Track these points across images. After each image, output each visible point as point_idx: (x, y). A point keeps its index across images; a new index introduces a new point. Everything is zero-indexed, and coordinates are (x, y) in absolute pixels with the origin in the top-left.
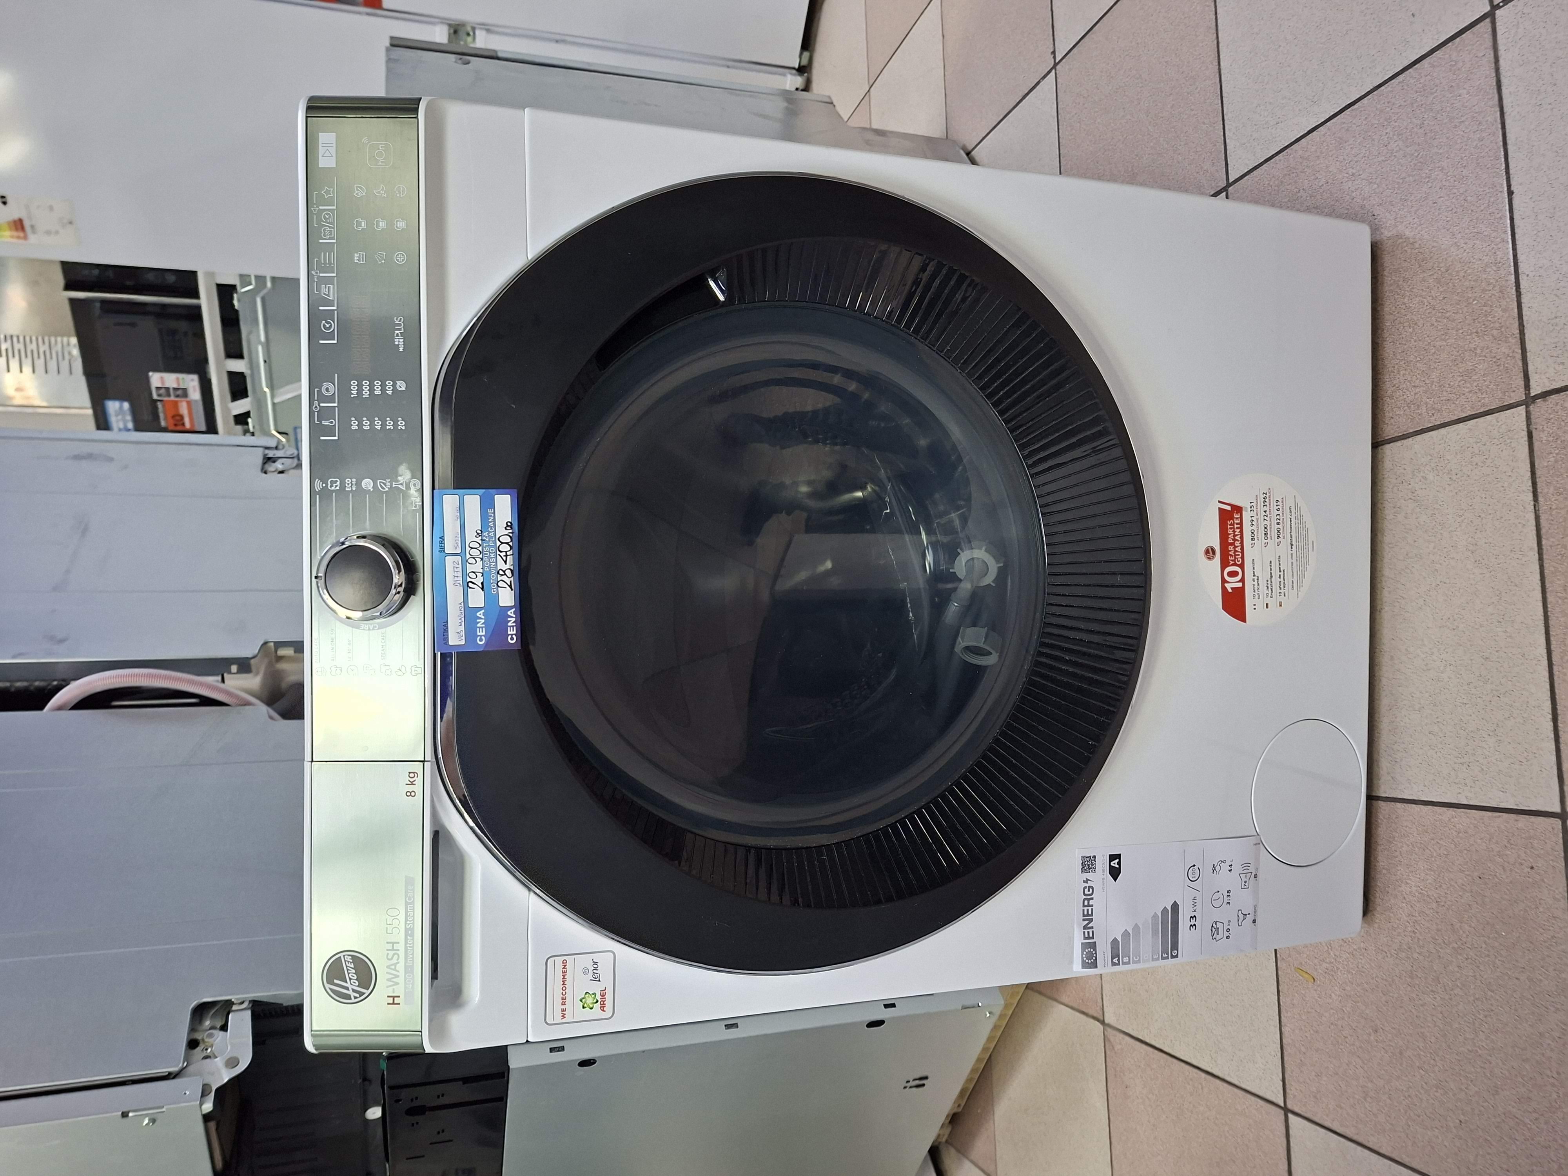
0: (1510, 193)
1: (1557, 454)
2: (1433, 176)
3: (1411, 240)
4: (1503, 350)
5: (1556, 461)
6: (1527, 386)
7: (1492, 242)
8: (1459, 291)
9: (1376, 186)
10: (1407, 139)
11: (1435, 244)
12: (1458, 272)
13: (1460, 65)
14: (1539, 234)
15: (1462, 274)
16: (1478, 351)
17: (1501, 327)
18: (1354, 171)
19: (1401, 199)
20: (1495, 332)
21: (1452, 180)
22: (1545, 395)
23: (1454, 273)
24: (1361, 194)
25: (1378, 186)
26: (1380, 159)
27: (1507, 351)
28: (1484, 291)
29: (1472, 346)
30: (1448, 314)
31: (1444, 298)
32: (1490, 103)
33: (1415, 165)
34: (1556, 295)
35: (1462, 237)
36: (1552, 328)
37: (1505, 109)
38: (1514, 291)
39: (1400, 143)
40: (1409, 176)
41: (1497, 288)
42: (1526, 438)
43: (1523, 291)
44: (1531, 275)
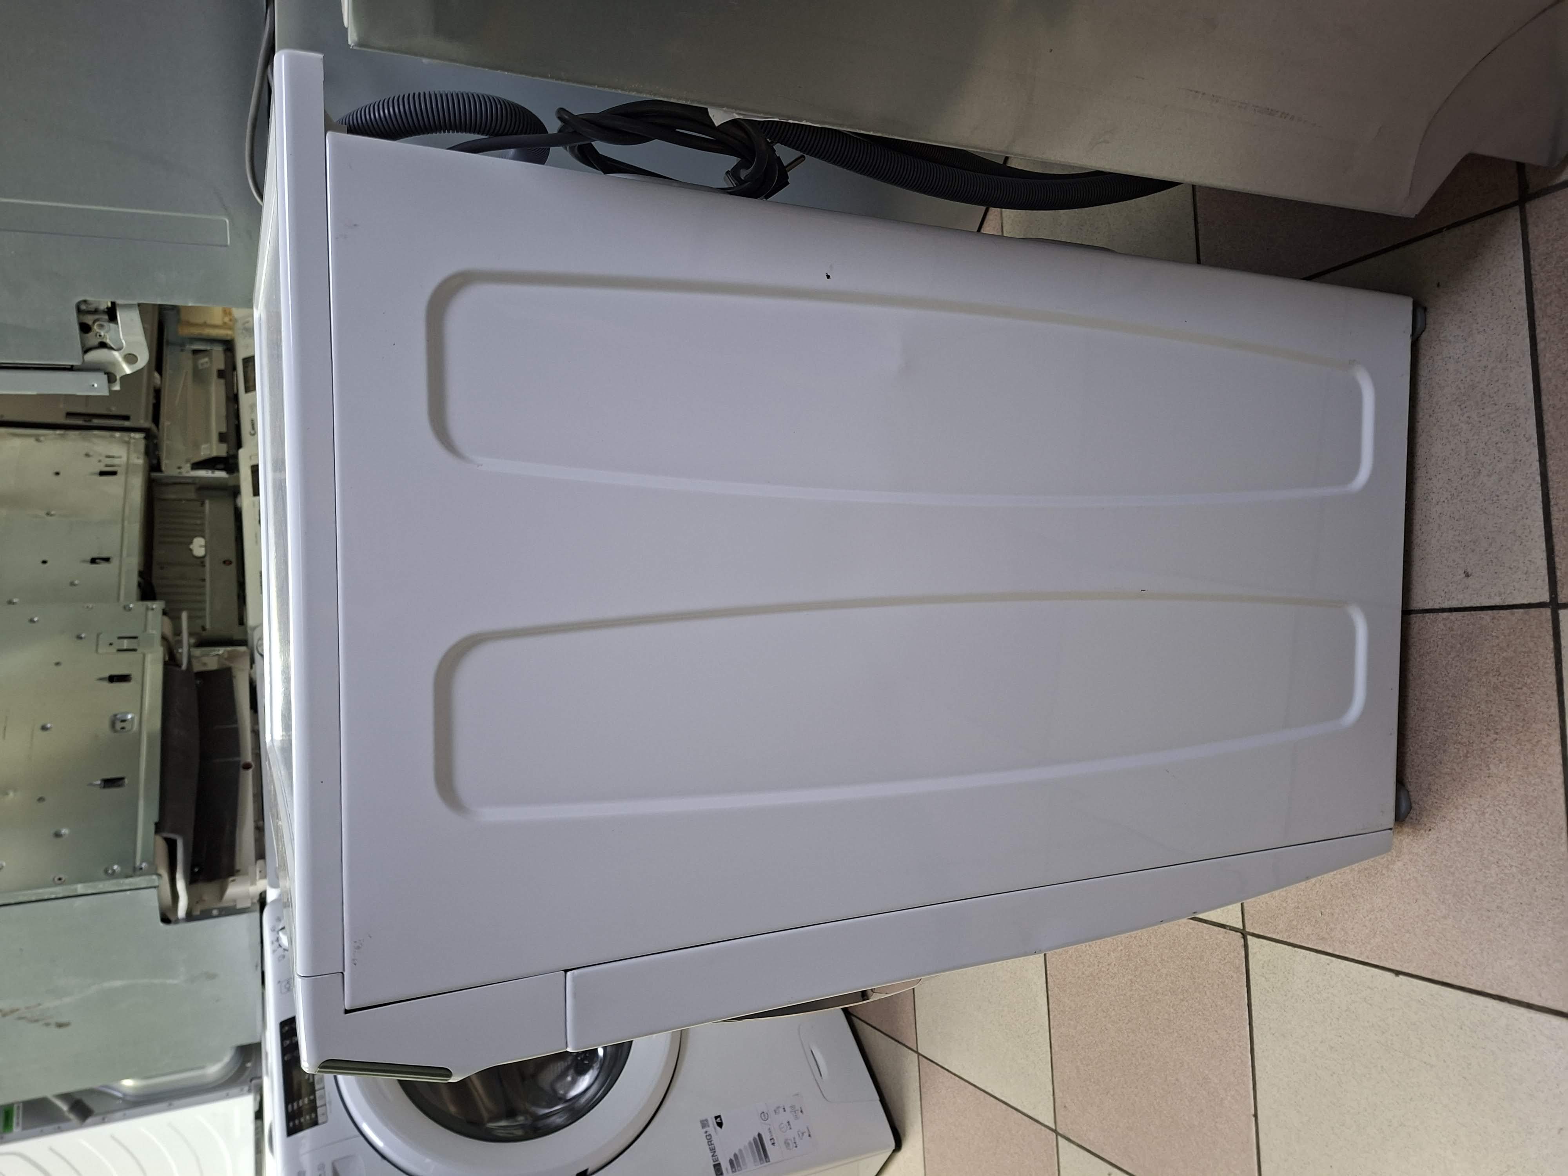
0: (1398, 973)
1: (1209, 942)
2: (1442, 907)
3: (1391, 866)
4: (1281, 926)
5: (1205, 940)
6: (1253, 935)
7: (1364, 944)
8: (1334, 902)
9: (1459, 839)
10: (1493, 888)
11: (1379, 890)
12: (1349, 905)
13: (1544, 968)
14: (1356, 985)
15: (1346, 908)
16: (1285, 905)
17: (1297, 929)
18: (1487, 815)
19: (1434, 865)
20: (1295, 923)
21: (1430, 924)
22: (1246, 946)
23: (1349, 902)
24: (1458, 818)
25: (1458, 842)
26: (1486, 851)
27: (1279, 928)
28: (1327, 924)
29: (1289, 901)
30: (1317, 885)
31: (1332, 886)
32: (1488, 984)
33: (1462, 890)
34: (1308, 981)
35: (1376, 918)
36: (1287, 968)
37: (1474, 996)
38: (1320, 949)
39: (1492, 880)
40: (1454, 881)
41: (1326, 936)
42: (1222, 922)
43: (1319, 955)
44: (1328, 967)
